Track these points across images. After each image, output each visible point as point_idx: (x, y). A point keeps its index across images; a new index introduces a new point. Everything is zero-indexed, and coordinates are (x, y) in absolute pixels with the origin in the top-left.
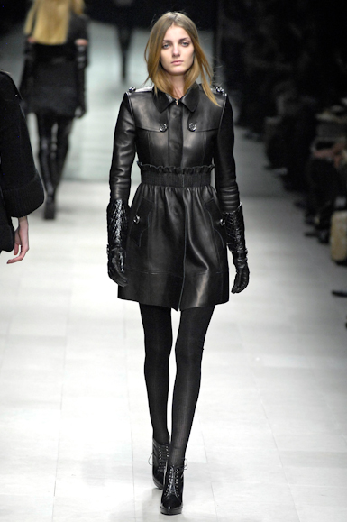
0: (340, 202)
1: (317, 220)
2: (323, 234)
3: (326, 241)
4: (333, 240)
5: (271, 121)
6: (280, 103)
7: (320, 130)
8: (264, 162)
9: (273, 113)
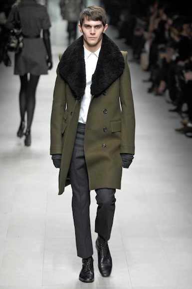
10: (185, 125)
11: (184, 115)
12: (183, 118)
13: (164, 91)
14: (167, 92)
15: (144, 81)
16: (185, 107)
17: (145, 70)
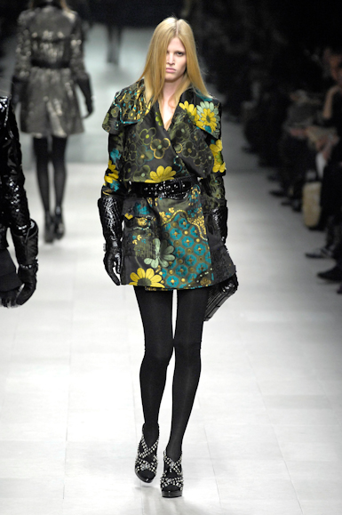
0: (311, 175)
1: (291, 191)
2: (296, 203)
3: (298, 209)
4: (305, 208)
5: (248, 105)
7: (291, 112)
9: (249, 97)
15: (311, 256)
17: (312, 229)
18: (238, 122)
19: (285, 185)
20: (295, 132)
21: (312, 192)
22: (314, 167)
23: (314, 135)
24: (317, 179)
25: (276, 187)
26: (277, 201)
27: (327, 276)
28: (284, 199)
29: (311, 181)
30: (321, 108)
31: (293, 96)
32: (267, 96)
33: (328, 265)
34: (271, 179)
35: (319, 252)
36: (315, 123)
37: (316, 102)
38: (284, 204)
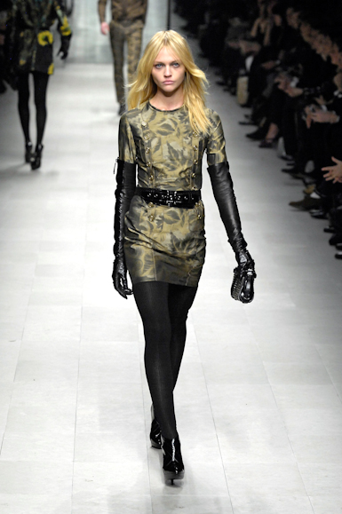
0: (242, 72)
1: (230, 82)
2: (233, 90)
3: (234, 94)
4: (239, 93)
5: (202, 27)
6: (207, 17)
7: (230, 31)
8: (198, 50)
9: (203, 23)
10: (307, 195)
11: (308, 180)
12: (306, 184)
13: (276, 140)
14: (281, 141)
15: (242, 124)
16: (310, 167)
17: (244, 106)
18: (196, 37)
19: (226, 78)
20: (232, 44)
21: (243, 82)
22: (244, 66)
23: (243, 46)
24: (246, 74)
25: (220, 79)
26: (221, 89)
27: (252, 137)
28: (225, 87)
29: (243, 76)
30: (250, 29)
31: (230, 21)
32: (215, 22)
33: (253, 129)
34: (217, 74)
35: (247, 121)
36: (245, 39)
37: (246, 24)
38: (225, 90)
